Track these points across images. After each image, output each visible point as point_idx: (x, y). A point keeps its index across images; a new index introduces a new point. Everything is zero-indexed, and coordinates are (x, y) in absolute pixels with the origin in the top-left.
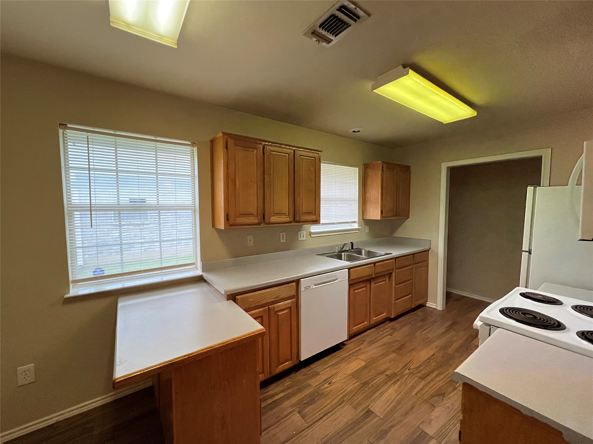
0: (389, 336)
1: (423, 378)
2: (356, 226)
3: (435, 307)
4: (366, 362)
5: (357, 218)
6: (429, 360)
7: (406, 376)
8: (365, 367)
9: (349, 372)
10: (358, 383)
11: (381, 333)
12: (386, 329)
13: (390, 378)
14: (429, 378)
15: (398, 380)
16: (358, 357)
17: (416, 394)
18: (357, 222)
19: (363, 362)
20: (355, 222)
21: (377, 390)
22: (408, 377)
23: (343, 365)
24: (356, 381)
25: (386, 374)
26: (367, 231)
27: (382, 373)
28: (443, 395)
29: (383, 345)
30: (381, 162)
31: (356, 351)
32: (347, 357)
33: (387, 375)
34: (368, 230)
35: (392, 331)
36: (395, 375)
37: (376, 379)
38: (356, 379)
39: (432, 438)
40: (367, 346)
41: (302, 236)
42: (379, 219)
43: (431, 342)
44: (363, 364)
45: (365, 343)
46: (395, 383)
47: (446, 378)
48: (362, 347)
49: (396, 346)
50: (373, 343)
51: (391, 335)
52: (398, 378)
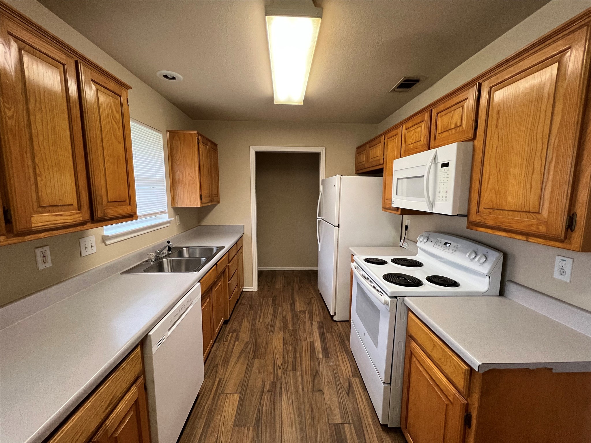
0: (237, 343)
1: (294, 369)
2: (165, 218)
3: (251, 290)
4: (238, 392)
5: (167, 207)
6: (285, 346)
7: (283, 377)
8: (242, 401)
9: (231, 423)
10: (251, 428)
11: (227, 344)
12: (228, 335)
13: (273, 392)
14: (298, 364)
15: (281, 388)
16: (225, 392)
17: (303, 391)
18: (167, 211)
19: (236, 395)
20: (164, 212)
21: (274, 419)
22: (284, 377)
23: (217, 419)
24: (246, 429)
25: (266, 391)
26: (178, 223)
27: (263, 392)
28: (317, 372)
29: (239, 357)
30: (196, 132)
31: (218, 386)
32: (213, 403)
33: (268, 391)
34: (179, 221)
35: (235, 334)
36: (274, 384)
37: (263, 405)
38: (245, 426)
39: (343, 424)
40: (225, 370)
41: (89, 246)
42: (199, 206)
43: (273, 326)
44: (237, 396)
45: (220, 367)
46: (280, 394)
47: (307, 354)
48: (219, 376)
49: (252, 350)
50: (228, 362)
51: (237, 339)
52: (278, 386)
